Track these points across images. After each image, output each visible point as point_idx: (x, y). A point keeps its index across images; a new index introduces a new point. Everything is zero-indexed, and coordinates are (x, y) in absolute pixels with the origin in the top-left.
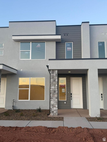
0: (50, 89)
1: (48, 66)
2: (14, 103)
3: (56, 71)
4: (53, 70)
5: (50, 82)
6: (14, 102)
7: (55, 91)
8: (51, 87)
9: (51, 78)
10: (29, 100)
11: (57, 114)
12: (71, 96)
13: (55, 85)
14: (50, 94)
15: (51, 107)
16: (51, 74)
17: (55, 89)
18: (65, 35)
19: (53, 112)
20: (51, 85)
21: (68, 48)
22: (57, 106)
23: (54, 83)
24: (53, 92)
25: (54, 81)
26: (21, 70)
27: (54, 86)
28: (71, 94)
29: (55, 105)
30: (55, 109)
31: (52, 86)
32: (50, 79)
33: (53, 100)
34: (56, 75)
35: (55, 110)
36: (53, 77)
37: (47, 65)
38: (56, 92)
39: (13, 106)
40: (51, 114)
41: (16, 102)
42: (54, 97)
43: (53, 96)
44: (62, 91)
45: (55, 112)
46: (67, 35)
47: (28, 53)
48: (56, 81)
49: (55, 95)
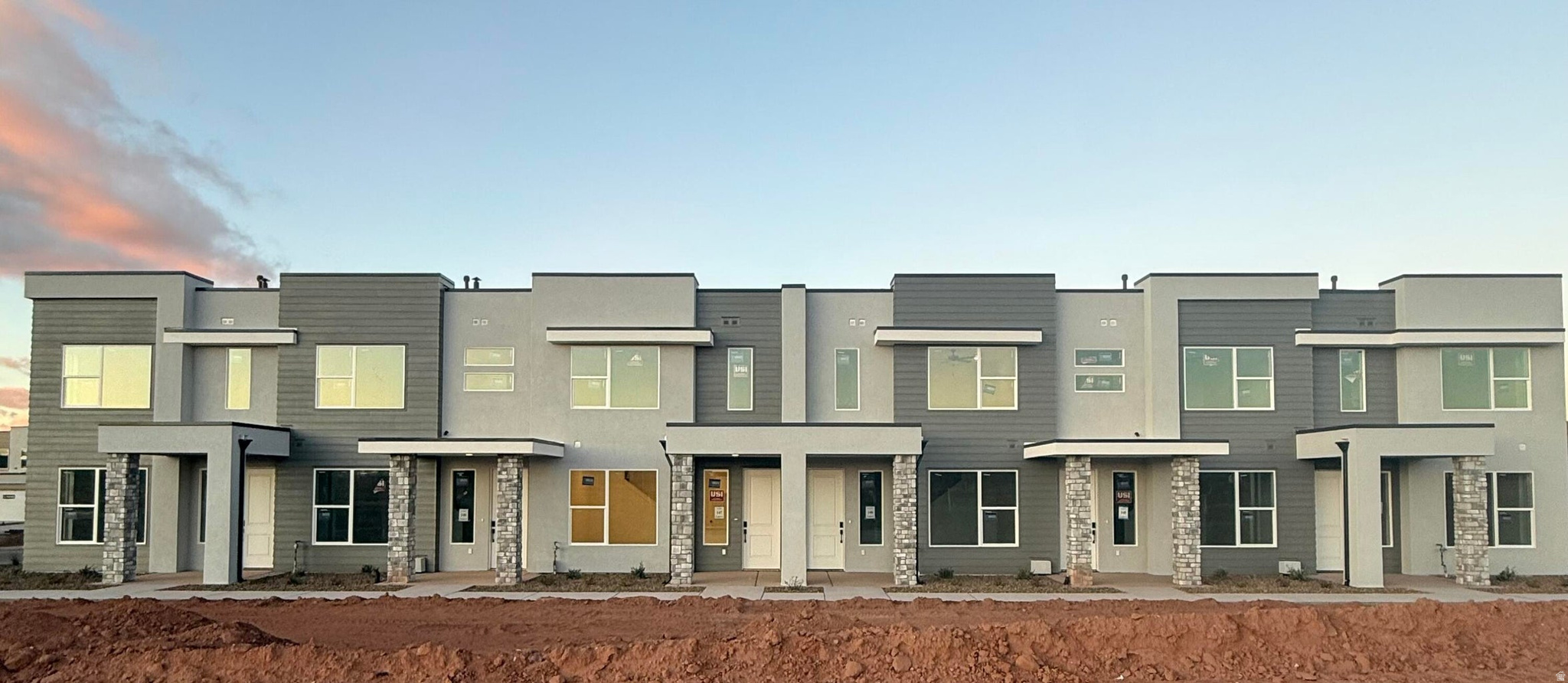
0: (671, 510)
1: (664, 443)
2: (558, 552)
3: (690, 459)
4: (679, 457)
5: (671, 491)
6: (557, 548)
7: (683, 518)
8: (674, 505)
9: (673, 478)
10: (606, 543)
11: (689, 580)
12: (745, 531)
13: (686, 498)
14: (671, 524)
15: (674, 562)
16: (674, 468)
17: (686, 511)
18: (726, 323)
19: (678, 575)
20: (673, 500)
21: (736, 369)
22: (689, 558)
23: (682, 494)
24: (679, 519)
25: (683, 487)
26: (578, 444)
27: (682, 503)
28: (745, 524)
29: (684, 557)
30: (683, 566)
31: (676, 503)
32: (672, 482)
33: (678, 542)
34: (688, 470)
35: (686, 570)
36: (680, 477)
37: (662, 440)
38: (688, 518)
39: (555, 563)
40: (672, 581)
41: (563, 549)
42: (682, 534)
43: (680, 532)
44: (716, 514)
45: (683, 575)
46: (735, 323)
47: (598, 384)
48: (688, 488)
49: (685, 528)
